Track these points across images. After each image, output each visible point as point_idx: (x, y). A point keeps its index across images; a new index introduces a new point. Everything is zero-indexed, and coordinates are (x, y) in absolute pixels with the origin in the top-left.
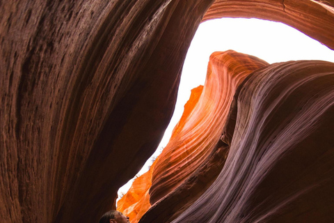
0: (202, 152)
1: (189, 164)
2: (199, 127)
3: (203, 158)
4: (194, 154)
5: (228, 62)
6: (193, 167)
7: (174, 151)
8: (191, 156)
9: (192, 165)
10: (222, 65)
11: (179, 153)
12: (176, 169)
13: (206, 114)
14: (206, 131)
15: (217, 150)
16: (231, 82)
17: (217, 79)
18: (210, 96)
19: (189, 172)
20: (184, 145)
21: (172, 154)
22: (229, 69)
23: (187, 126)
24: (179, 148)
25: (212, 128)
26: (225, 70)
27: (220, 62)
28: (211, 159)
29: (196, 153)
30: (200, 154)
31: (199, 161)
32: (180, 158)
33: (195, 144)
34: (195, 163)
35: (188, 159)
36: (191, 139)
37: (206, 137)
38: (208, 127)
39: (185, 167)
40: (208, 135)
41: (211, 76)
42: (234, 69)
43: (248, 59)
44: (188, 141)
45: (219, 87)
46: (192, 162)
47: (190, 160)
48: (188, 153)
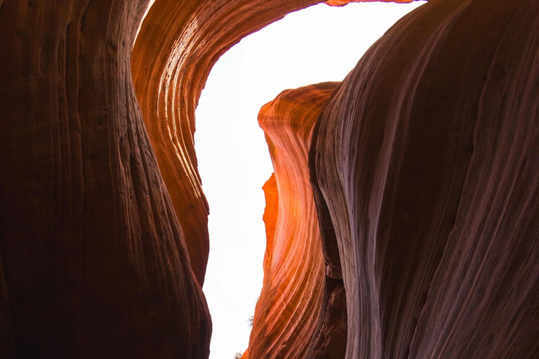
0: (310, 303)
1: (297, 331)
2: (293, 252)
4: (300, 310)
5: (287, 114)
6: (306, 335)
7: (268, 311)
8: (297, 315)
9: (303, 333)
10: (281, 124)
11: (277, 313)
12: (280, 347)
13: (295, 223)
14: (304, 258)
15: (329, 297)
17: (286, 154)
18: (291, 189)
19: (302, 346)
20: (280, 295)
21: (267, 320)
22: (295, 126)
23: (276, 256)
24: (273, 303)
25: (312, 248)
26: (288, 131)
27: (275, 121)
28: (326, 320)
29: (302, 306)
30: (308, 307)
31: (313, 323)
32: (281, 323)
33: (296, 288)
34: (306, 327)
35: (293, 321)
36: (288, 280)
37: (309, 270)
38: (306, 249)
39: (293, 338)
40: (310, 265)
41: (277, 152)
42: (301, 122)
43: (317, 92)
44: (285, 287)
45: (294, 167)
46: (301, 326)
47: (296, 324)
48: (289, 309)
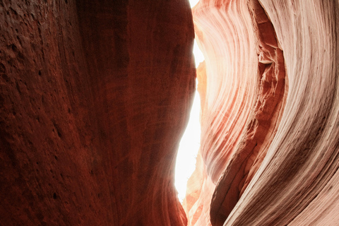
1: (235, 122)
3: (248, 106)
4: (235, 111)
5: (211, 2)
7: (212, 124)
8: (233, 115)
9: (239, 121)
10: (207, 10)
11: (218, 121)
12: (224, 136)
14: (233, 85)
15: (261, 77)
16: (228, 16)
20: (219, 112)
21: (212, 127)
22: (218, 6)
24: (215, 118)
26: (214, 11)
27: (204, 9)
28: (261, 91)
29: (236, 108)
30: (241, 106)
31: (245, 112)
35: (231, 119)
39: (232, 128)
42: (222, 2)
44: (221, 106)
46: (238, 118)
47: (234, 119)
48: (227, 115)
